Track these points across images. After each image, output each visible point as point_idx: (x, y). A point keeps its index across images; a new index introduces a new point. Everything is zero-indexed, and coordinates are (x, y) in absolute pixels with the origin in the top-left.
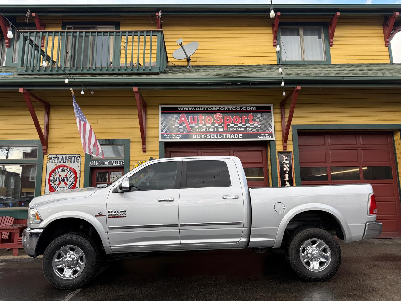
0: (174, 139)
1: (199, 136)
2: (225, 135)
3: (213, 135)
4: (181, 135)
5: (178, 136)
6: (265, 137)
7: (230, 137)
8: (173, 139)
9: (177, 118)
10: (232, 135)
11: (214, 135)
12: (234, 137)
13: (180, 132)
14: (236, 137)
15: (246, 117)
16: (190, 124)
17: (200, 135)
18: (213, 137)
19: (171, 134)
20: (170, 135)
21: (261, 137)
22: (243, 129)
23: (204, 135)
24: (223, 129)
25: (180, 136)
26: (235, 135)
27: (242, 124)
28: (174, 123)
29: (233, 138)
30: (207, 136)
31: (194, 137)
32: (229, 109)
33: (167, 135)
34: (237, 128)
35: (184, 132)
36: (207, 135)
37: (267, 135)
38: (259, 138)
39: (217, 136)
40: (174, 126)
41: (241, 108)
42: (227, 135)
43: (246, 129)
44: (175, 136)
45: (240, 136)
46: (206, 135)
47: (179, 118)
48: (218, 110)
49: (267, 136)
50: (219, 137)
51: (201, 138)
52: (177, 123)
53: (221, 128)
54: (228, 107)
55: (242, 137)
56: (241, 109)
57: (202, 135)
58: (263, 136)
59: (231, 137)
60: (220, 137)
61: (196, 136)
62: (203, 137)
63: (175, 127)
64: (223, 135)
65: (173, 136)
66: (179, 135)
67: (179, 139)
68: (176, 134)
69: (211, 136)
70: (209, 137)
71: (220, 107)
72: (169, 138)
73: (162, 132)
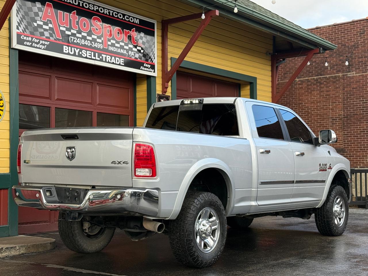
0: (36, 47)
1: (71, 51)
2: (104, 56)
3: (90, 52)
4: (46, 43)
5: (42, 44)
6: (147, 69)
7: (110, 61)
8: (34, 47)
9: (40, 10)
10: (113, 58)
11: (91, 54)
12: (115, 63)
13: (44, 37)
14: (117, 63)
15: (129, 32)
16: (60, 26)
17: (73, 48)
18: (90, 57)
19: (32, 38)
20: (30, 39)
21: (144, 69)
22: (125, 52)
23: (78, 50)
24: (102, 46)
25: (44, 45)
26: (117, 59)
27: (125, 43)
28: (36, 18)
29: (113, 63)
30: (82, 53)
31: (65, 51)
32: (109, 13)
33: (25, 38)
34: (118, 48)
35: (51, 38)
36: (83, 51)
37: (149, 66)
38: (141, 70)
39: (95, 56)
40: (36, 23)
41: (124, 15)
42: (108, 56)
43: (127, 51)
44: (37, 43)
45: (122, 61)
46: (81, 50)
47: (43, 9)
48: (97, 11)
49: (150, 68)
50: (97, 58)
51: (74, 55)
52: (41, 18)
53: (100, 43)
54: (109, 10)
55: (123, 64)
56: (124, 19)
57: (75, 49)
58: (145, 67)
59: (112, 62)
60: (99, 59)
61: (68, 49)
62: (77, 54)
63: (38, 24)
64: (103, 55)
65: (34, 42)
66: (44, 42)
67: (44, 49)
68: (40, 40)
69: (88, 54)
70: (84, 55)
71: (99, 7)
72: (28, 44)
73: (18, 31)
